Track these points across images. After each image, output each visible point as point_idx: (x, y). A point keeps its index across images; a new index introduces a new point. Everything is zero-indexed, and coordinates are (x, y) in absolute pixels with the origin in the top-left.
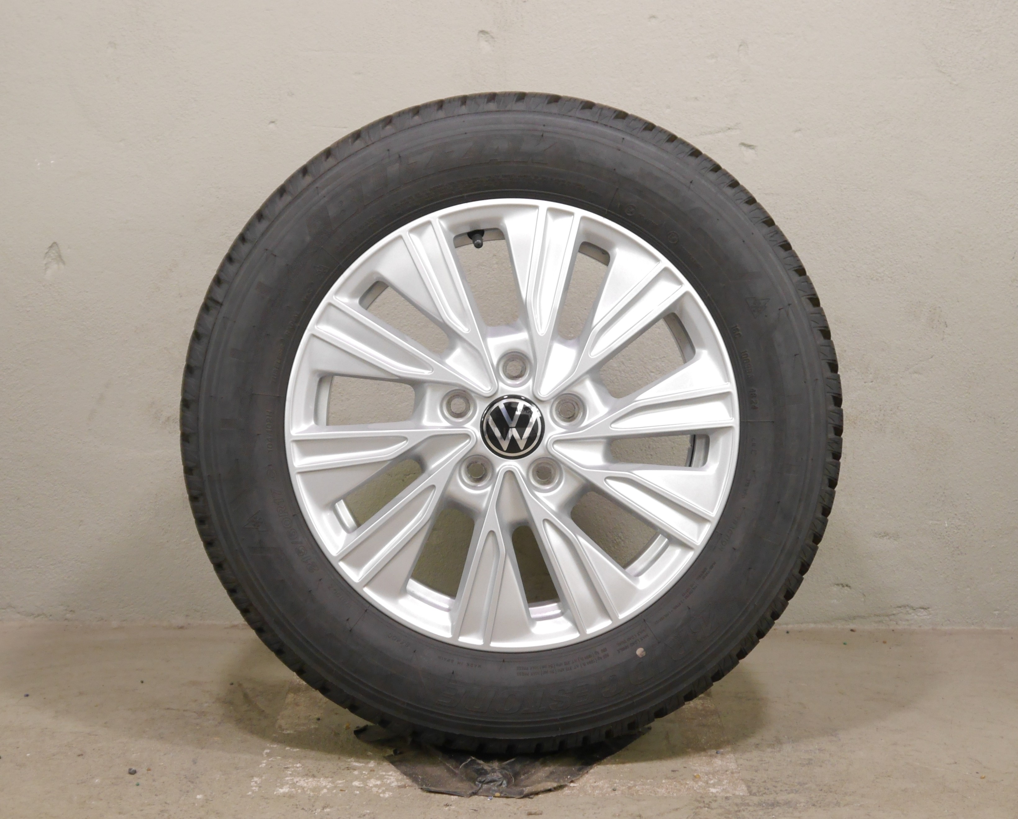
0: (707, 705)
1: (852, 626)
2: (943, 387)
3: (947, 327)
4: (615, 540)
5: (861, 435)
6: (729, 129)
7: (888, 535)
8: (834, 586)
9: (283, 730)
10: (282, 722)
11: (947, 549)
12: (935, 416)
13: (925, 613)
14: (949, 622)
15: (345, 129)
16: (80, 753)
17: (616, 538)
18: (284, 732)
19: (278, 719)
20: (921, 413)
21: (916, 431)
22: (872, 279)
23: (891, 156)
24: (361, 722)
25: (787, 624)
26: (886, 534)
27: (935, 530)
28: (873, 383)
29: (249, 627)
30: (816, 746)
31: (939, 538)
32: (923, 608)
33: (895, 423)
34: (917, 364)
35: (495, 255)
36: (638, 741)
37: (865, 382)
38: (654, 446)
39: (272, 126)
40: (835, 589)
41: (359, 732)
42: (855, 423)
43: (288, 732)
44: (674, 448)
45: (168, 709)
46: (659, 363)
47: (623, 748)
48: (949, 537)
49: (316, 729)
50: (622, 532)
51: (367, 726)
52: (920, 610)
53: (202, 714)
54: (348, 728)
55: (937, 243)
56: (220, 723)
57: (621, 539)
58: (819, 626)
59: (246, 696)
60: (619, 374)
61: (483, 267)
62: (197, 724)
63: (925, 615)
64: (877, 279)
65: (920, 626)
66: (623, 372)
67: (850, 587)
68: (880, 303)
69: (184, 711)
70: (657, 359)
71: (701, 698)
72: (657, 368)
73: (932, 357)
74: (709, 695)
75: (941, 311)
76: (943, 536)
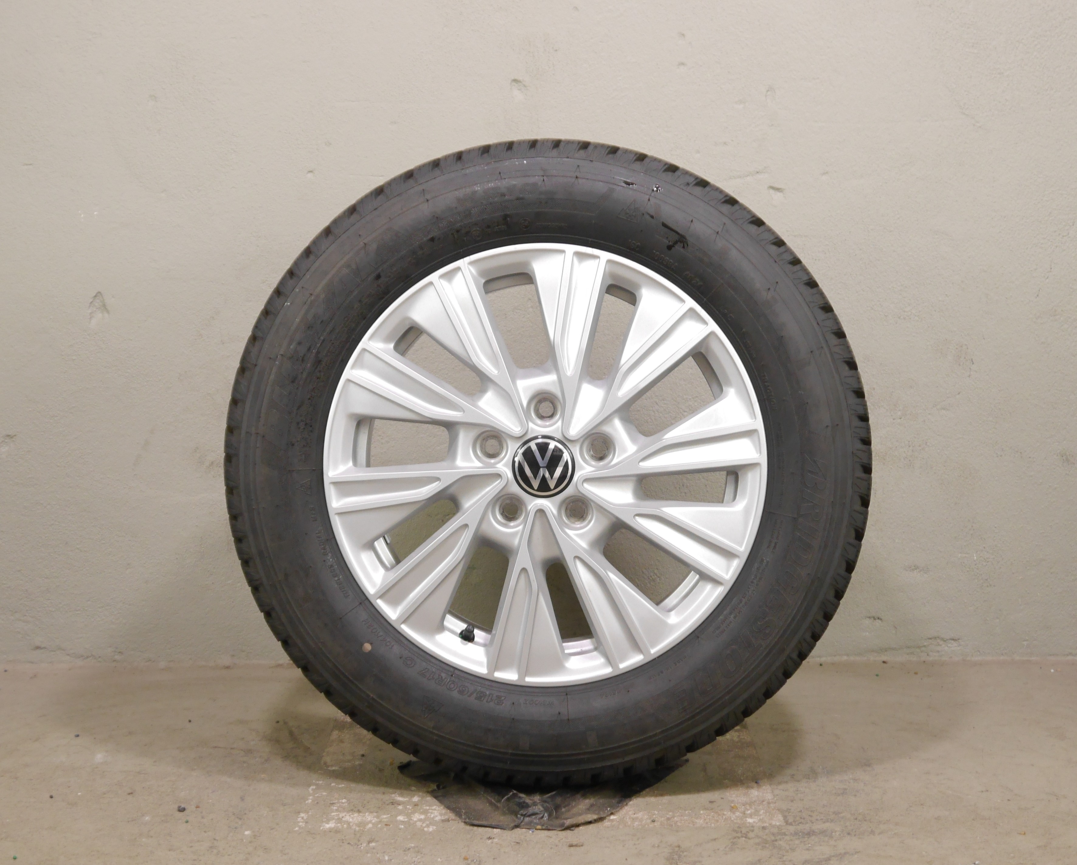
0: (743, 737)
1: (884, 658)
2: (970, 422)
3: (973, 364)
4: (651, 577)
5: (891, 471)
6: (758, 173)
7: (919, 568)
8: (866, 618)
9: (328, 766)
10: (327, 759)
11: (976, 581)
12: (963, 451)
13: (955, 644)
14: (979, 653)
15: (381, 178)
16: (130, 791)
17: (652, 574)
18: (330, 768)
19: (323, 756)
20: (949, 449)
21: (945, 466)
22: (899, 318)
23: (916, 197)
24: (405, 758)
25: (820, 657)
26: (916, 568)
27: (964, 563)
28: (902, 419)
29: (294, 665)
30: (851, 776)
31: (968, 571)
32: (953, 640)
33: (924, 459)
34: (944, 401)
35: (530, 299)
36: (676, 773)
37: (894, 419)
38: (688, 484)
39: (310, 175)
40: (867, 622)
41: (403, 768)
42: (884, 459)
43: (334, 768)
44: (707, 486)
45: (216, 747)
46: (691, 403)
47: (661, 779)
48: (978, 569)
49: (360, 765)
50: (657, 569)
51: (411, 761)
52: (951, 641)
53: (249, 752)
54: (391, 764)
55: (962, 282)
56: (266, 761)
57: (656, 575)
58: (852, 658)
59: (291, 733)
60: (653, 414)
61: (519, 311)
62: (244, 762)
63: (956, 646)
64: (904, 318)
65: (951, 657)
66: (656, 412)
67: (881, 619)
68: (908, 341)
69: (232, 749)
70: (690, 399)
71: (736, 731)
72: (690, 407)
73: (959, 394)
74: (745, 727)
75: (968, 348)
76: (972, 568)
